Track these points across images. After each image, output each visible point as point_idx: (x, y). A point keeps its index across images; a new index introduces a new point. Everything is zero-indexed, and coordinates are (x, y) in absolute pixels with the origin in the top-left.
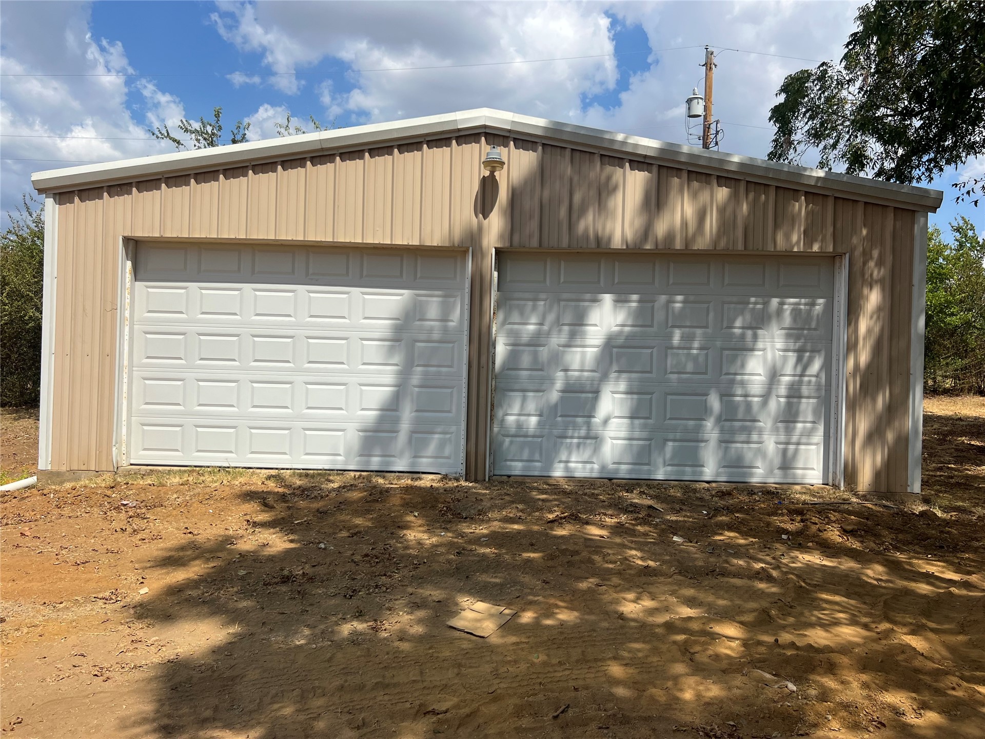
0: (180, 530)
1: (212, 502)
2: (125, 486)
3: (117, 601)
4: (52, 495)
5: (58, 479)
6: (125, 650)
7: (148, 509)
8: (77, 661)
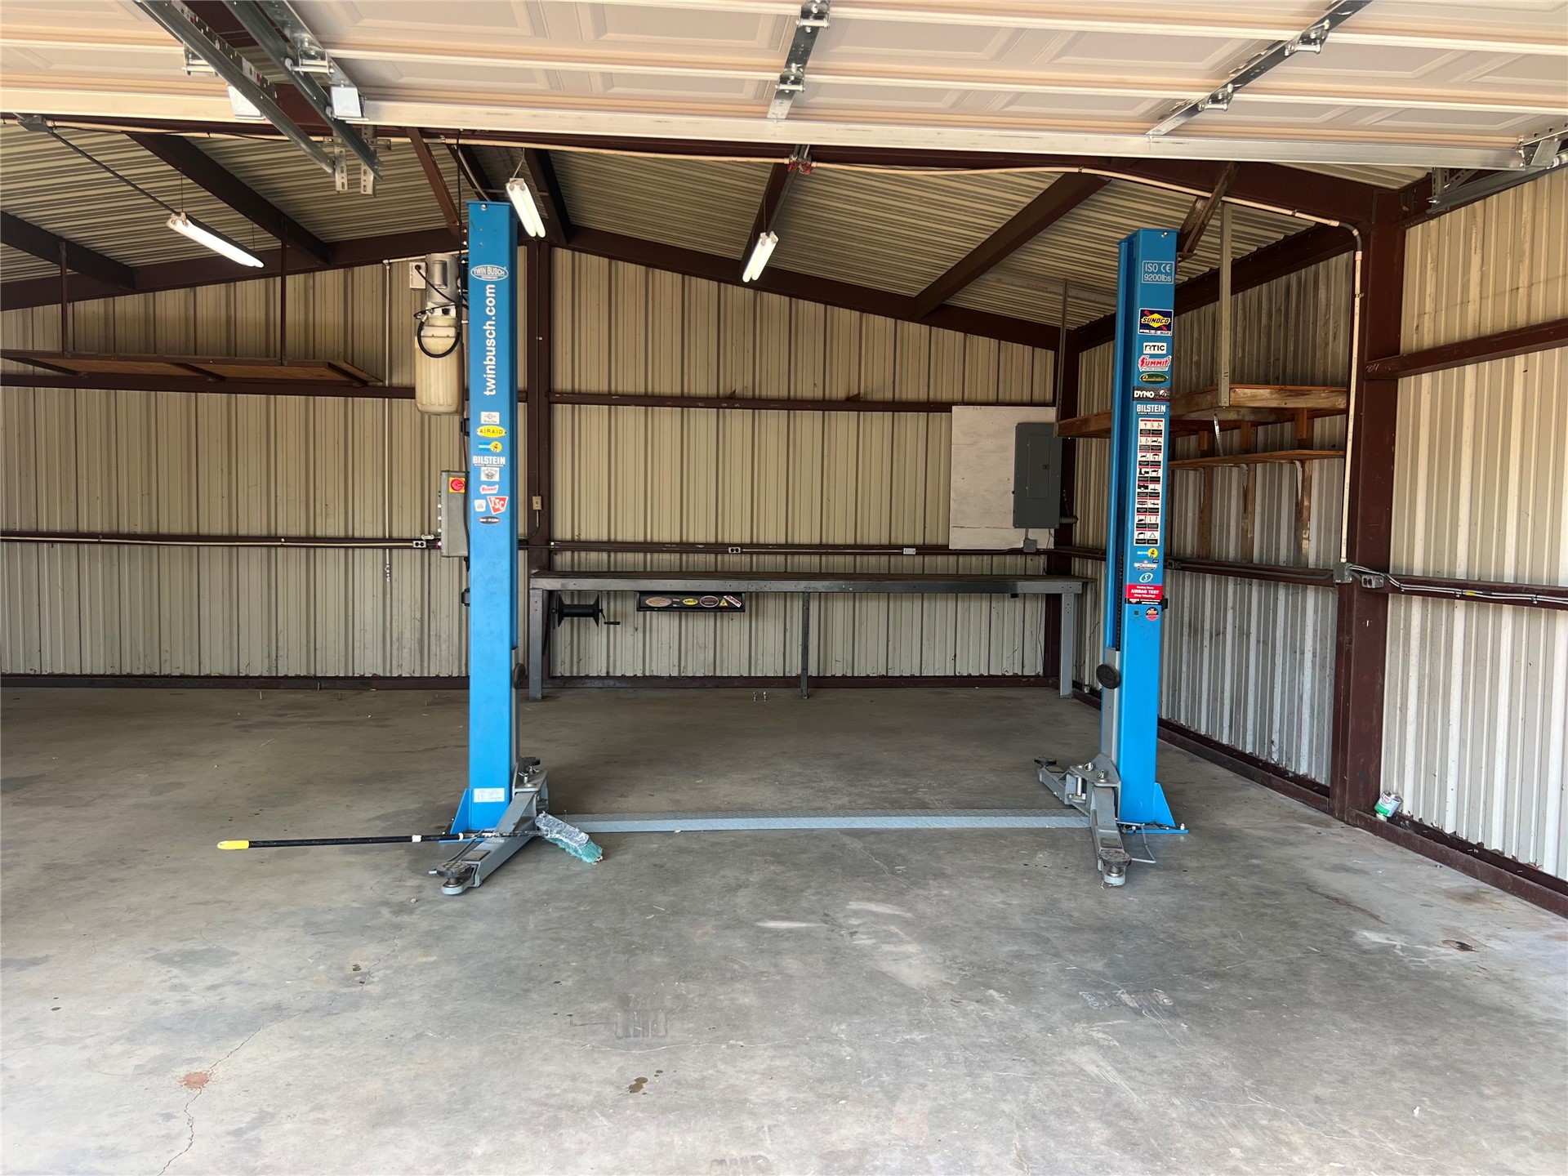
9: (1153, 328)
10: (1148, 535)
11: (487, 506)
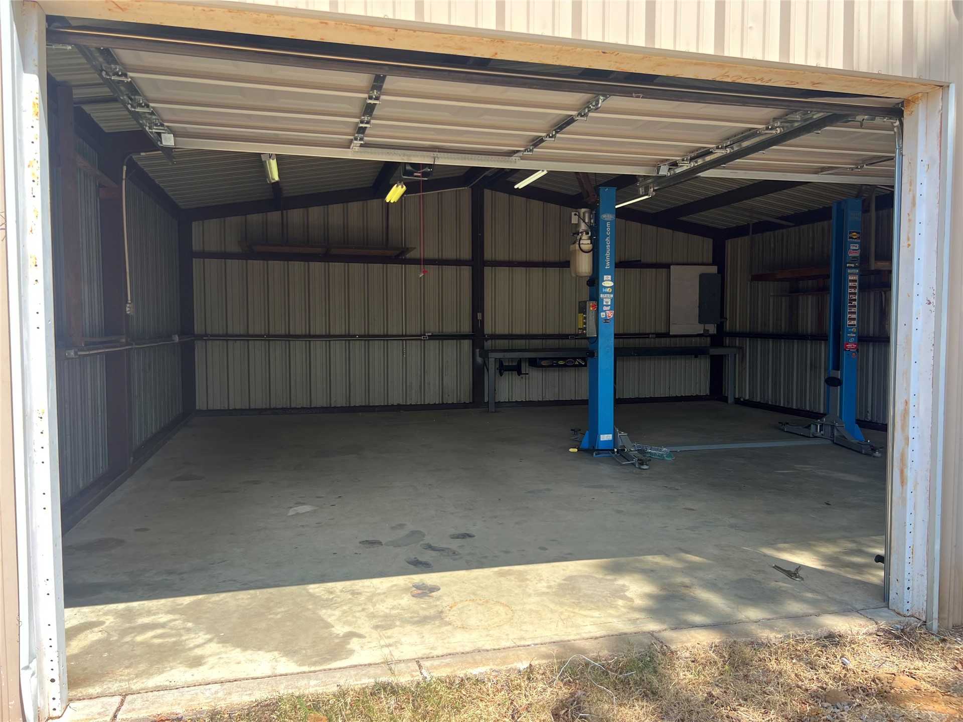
9: (854, 239)
10: (852, 323)
11: (606, 315)
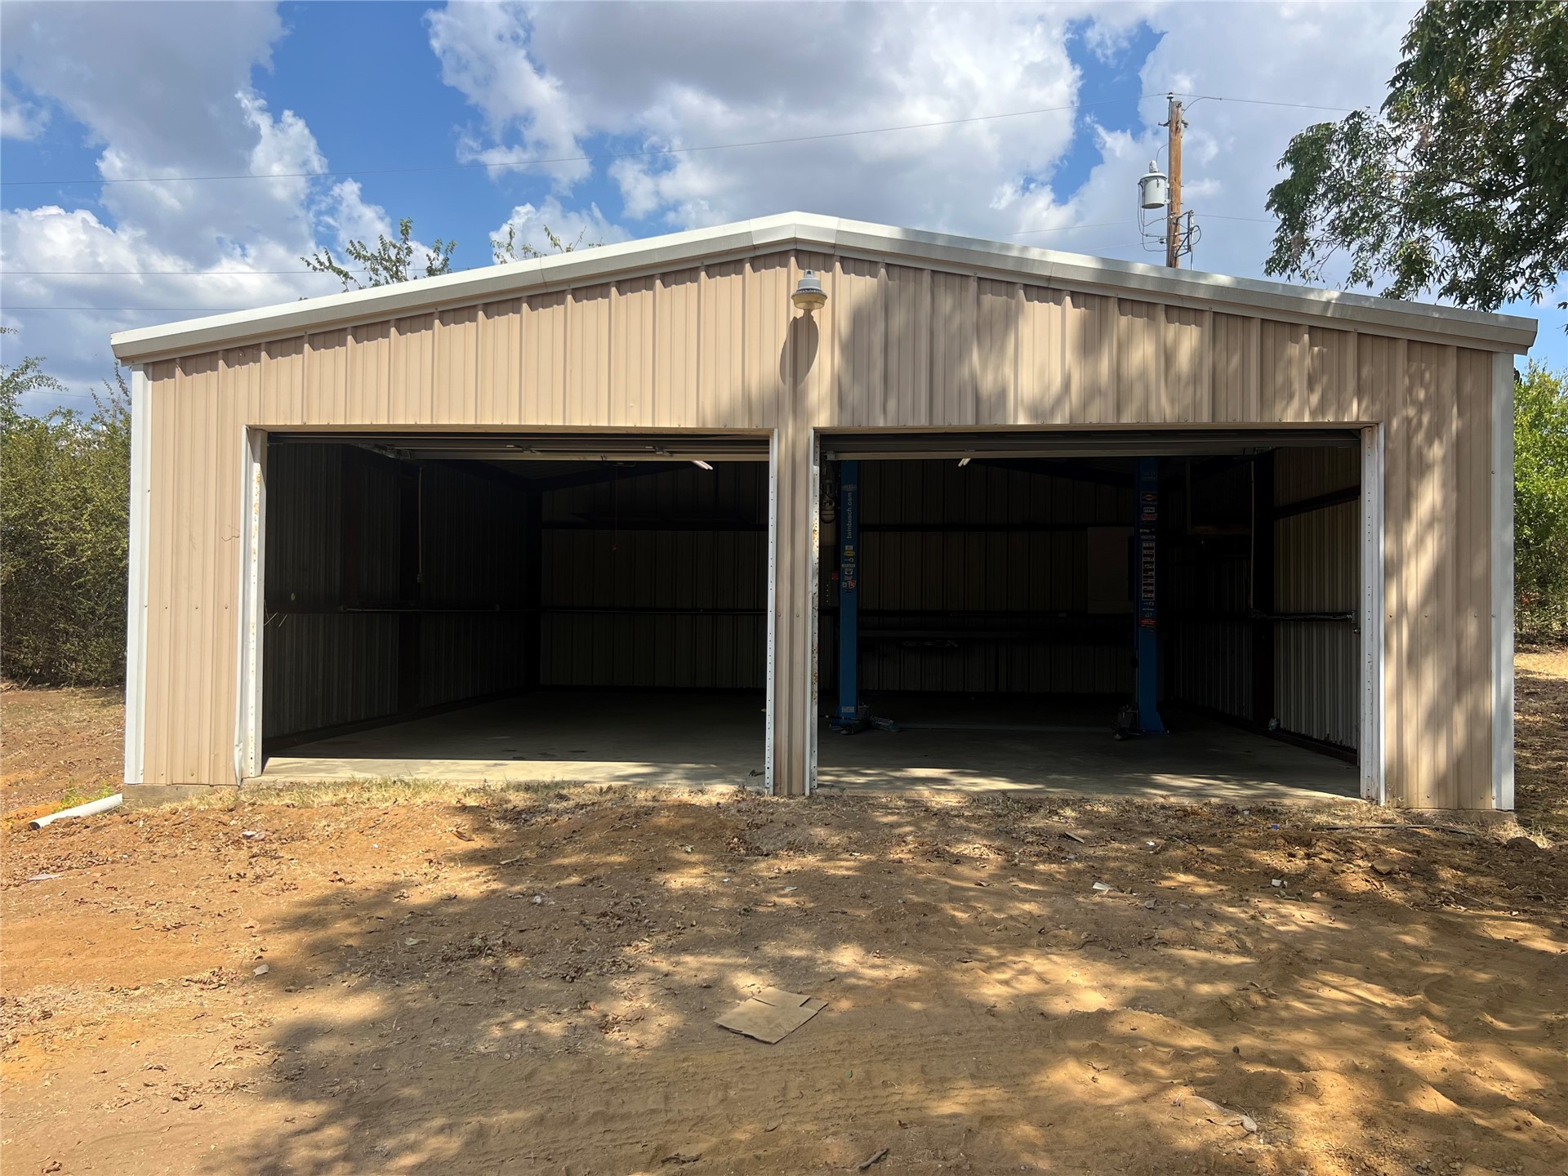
0: (326, 876)
1: (379, 832)
2: (250, 808)
3: (219, 986)
4: (141, 823)
5: (154, 798)
6: (223, 1061)
7: (283, 844)
8: (153, 1077)
9: (1148, 501)
10: (1149, 595)
